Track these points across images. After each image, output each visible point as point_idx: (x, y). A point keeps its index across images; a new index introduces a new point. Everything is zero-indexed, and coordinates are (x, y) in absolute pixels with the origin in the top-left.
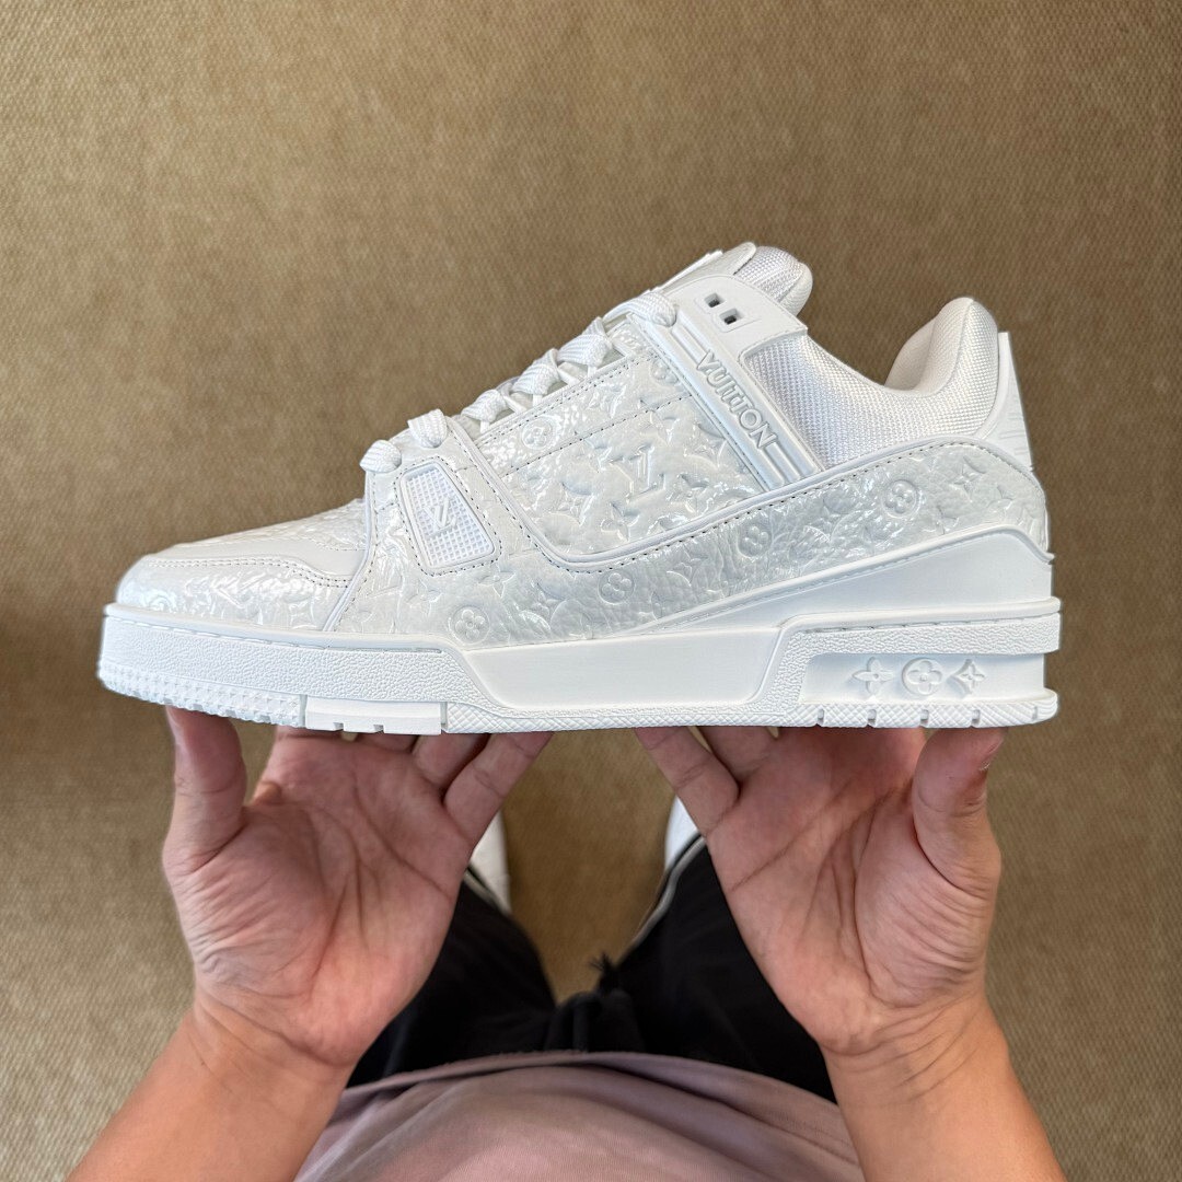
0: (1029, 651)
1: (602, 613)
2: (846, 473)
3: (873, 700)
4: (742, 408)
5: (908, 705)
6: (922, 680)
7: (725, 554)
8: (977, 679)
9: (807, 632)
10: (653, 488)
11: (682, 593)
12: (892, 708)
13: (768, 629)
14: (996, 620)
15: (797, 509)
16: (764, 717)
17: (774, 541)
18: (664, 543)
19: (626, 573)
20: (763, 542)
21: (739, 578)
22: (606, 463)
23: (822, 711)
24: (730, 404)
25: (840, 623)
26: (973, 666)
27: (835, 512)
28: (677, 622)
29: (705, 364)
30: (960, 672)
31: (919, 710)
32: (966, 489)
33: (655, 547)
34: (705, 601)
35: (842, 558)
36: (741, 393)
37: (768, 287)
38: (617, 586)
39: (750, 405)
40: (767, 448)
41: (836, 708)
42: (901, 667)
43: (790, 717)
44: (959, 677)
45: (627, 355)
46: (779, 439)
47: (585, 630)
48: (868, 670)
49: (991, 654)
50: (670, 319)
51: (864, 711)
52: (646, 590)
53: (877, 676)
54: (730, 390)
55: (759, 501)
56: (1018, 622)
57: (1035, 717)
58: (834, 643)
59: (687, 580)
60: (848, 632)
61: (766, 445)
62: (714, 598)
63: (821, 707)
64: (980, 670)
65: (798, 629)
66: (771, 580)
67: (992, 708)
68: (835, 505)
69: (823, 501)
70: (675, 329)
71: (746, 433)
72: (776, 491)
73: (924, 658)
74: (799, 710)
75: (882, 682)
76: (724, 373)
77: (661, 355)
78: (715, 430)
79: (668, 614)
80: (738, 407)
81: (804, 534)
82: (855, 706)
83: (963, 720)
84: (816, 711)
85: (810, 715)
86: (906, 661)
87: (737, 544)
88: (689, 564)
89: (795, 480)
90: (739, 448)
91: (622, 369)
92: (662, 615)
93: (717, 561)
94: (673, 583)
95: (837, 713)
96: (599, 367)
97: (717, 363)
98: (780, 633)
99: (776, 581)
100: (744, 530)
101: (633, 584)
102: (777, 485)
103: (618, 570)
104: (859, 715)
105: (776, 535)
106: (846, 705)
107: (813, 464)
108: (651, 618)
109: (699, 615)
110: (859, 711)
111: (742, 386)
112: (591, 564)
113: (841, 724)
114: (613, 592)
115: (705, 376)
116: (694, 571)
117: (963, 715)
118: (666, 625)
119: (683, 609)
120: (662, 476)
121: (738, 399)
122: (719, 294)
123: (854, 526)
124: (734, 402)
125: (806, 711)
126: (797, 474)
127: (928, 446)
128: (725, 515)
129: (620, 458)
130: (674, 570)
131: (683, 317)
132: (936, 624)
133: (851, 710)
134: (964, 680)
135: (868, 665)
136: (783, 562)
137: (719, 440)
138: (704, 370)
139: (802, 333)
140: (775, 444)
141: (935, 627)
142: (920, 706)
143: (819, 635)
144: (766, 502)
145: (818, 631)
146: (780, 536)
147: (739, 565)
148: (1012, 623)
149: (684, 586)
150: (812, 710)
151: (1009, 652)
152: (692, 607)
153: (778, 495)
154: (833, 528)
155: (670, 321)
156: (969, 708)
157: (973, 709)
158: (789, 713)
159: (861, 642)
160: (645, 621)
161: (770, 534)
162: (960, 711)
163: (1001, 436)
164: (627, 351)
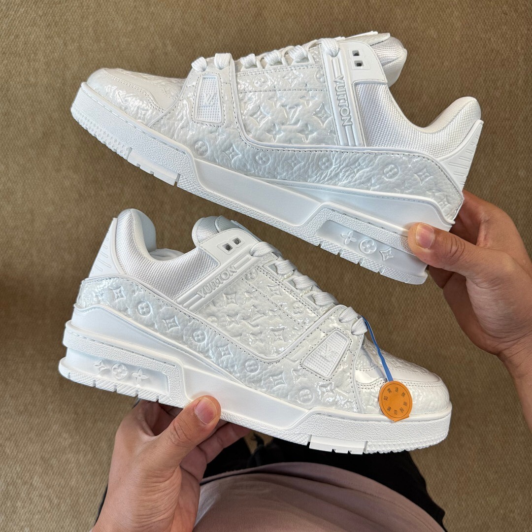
2: (373, 151)
4: (344, 105)
25: (344, 211)
29: (337, 80)
36: (346, 99)
39: (347, 105)
46: (352, 126)
54: (342, 96)
55: (333, 148)
60: (346, 216)
61: (346, 126)
70: (334, 60)
71: (340, 117)
76: (343, 87)
77: (324, 68)
80: (342, 104)
90: (335, 122)
97: (343, 81)
107: (362, 142)
111: (348, 95)
113: (327, 250)
115: (335, 85)
121: (344, 101)
122: (359, 51)
124: (341, 101)
131: (340, 55)
132: (382, 228)
138: (336, 82)
139: (384, 84)
140: (349, 127)
155: (334, 55)
159: (349, 222)
163: (450, 164)
164: (311, 61)
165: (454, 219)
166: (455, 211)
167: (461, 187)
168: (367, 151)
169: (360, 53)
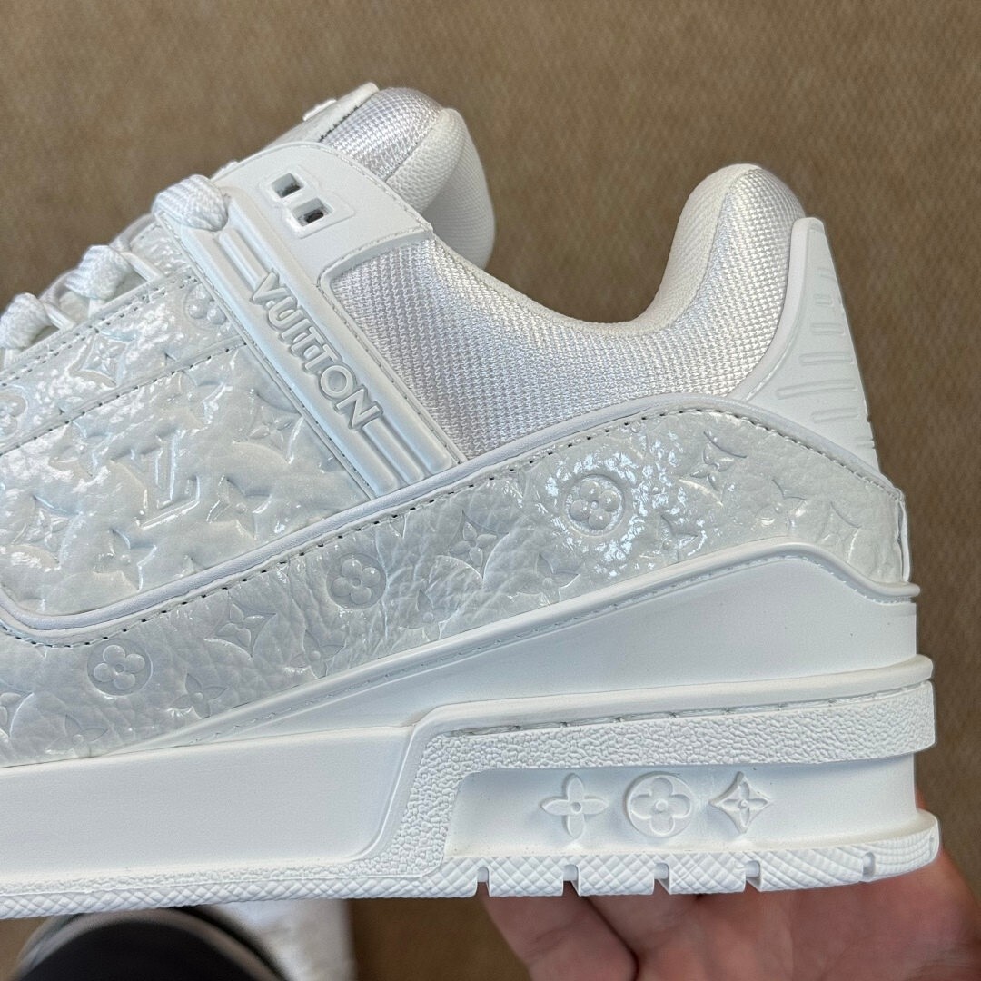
0: (847, 755)
1: (99, 713)
2: (497, 466)
3: (575, 848)
4: (323, 362)
5: (632, 855)
6: (656, 812)
7: (305, 608)
8: (755, 808)
9: (453, 734)
10: (180, 499)
11: (237, 674)
12: (604, 861)
13: (391, 731)
14: (783, 706)
15: (419, 529)
16: (385, 883)
17: (389, 580)
18: (193, 593)
19: (131, 646)
20: (371, 584)
21: (337, 645)
22: (104, 461)
23: (484, 869)
24: (303, 357)
25: (509, 718)
26: (745, 785)
27: (486, 531)
28: (240, 724)
29: (262, 293)
30: (722, 796)
31: (651, 863)
32: (714, 486)
33: (182, 599)
34: (283, 687)
35: (504, 608)
36: (320, 339)
37: (372, 163)
38: (119, 667)
39: (334, 357)
40: (365, 428)
41: (508, 864)
42: (623, 787)
43: (429, 882)
44: (720, 804)
45: (150, 280)
46: (386, 414)
47: (73, 742)
48: (564, 797)
49: (773, 764)
50: (216, 218)
51: (555, 868)
52: (172, 671)
53: (577, 806)
54: (301, 336)
55: (356, 516)
56: (823, 708)
57: (868, 871)
58: (500, 753)
59: (241, 651)
60: (521, 733)
61: (364, 423)
62: (298, 680)
63: (480, 863)
64: (758, 789)
65: (435, 731)
66: (389, 648)
67: (782, 858)
68: (482, 519)
69: (462, 514)
70: (224, 237)
71: (330, 405)
72: (384, 499)
73: (660, 774)
74: (445, 869)
75: (587, 817)
76: (294, 306)
77: (202, 279)
78: (284, 399)
79: (221, 711)
80: (316, 361)
81: (437, 567)
82: (541, 860)
83: (730, 879)
84: (474, 869)
85: (463, 878)
86: (625, 779)
87: (325, 590)
88: (242, 625)
89: (414, 479)
90: (320, 428)
91: (138, 303)
92: (207, 712)
93: (292, 619)
94: (218, 658)
95: (510, 874)
96: (107, 300)
97: (282, 290)
98: (409, 737)
99: (399, 649)
100: (334, 566)
101: (147, 662)
102: (386, 489)
103: (116, 640)
104: (548, 875)
105: (392, 571)
106: (526, 859)
107: (444, 454)
108: (191, 720)
109: (276, 711)
110: (549, 868)
111: (321, 326)
112: (71, 631)
113: (518, 891)
114: (112, 678)
115: (264, 312)
116: (254, 637)
117: (730, 870)
118: (221, 729)
119: (245, 701)
120: (194, 479)
121: (316, 349)
122: (296, 175)
123: (520, 551)
124: (308, 354)
125: (457, 871)
126: (418, 470)
127: (638, 416)
128: (300, 540)
129: (126, 452)
130: (219, 636)
131: (237, 216)
132: (673, 715)
133: (534, 867)
134: (731, 809)
135: (564, 787)
136: (409, 618)
137: (290, 416)
138: (263, 301)
139: (426, 236)
140: (377, 422)
141: (671, 719)
142: (651, 857)
143: (472, 739)
144: (370, 517)
145: (472, 732)
146: (399, 572)
147: (333, 623)
148: (809, 709)
149: (240, 663)
150: (467, 869)
151: (807, 759)
152: (260, 697)
153: (387, 505)
154: (485, 559)
155: (218, 223)
156: (739, 859)
157: (747, 859)
158: (429, 875)
159: (545, 750)
160: (179, 724)
161: (379, 569)
162: (723, 864)
163: (782, 393)
164: (150, 274)
165: (907, 576)
166: (897, 547)
167: (868, 458)
168: (476, 474)
169: (301, 179)
